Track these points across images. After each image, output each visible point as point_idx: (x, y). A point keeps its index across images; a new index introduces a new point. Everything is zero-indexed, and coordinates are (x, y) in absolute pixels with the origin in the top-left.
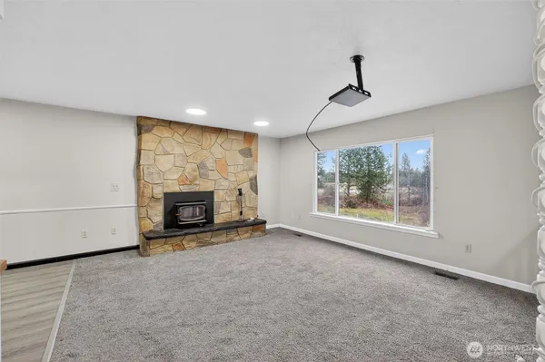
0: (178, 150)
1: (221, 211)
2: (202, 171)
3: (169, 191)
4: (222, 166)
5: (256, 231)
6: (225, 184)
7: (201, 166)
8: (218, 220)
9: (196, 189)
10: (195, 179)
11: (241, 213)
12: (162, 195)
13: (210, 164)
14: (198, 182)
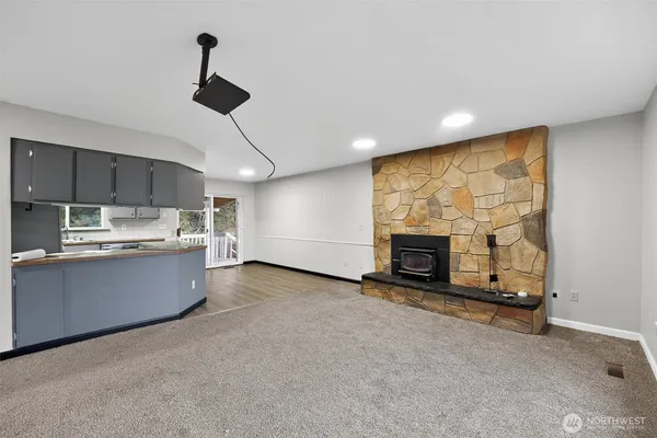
0: (404, 185)
1: (462, 268)
2: (433, 208)
3: (396, 233)
4: (464, 198)
5: (507, 316)
6: (469, 226)
7: (432, 201)
8: (455, 279)
9: (425, 231)
10: (425, 219)
11: (494, 278)
12: (389, 237)
13: (443, 197)
14: (427, 224)
